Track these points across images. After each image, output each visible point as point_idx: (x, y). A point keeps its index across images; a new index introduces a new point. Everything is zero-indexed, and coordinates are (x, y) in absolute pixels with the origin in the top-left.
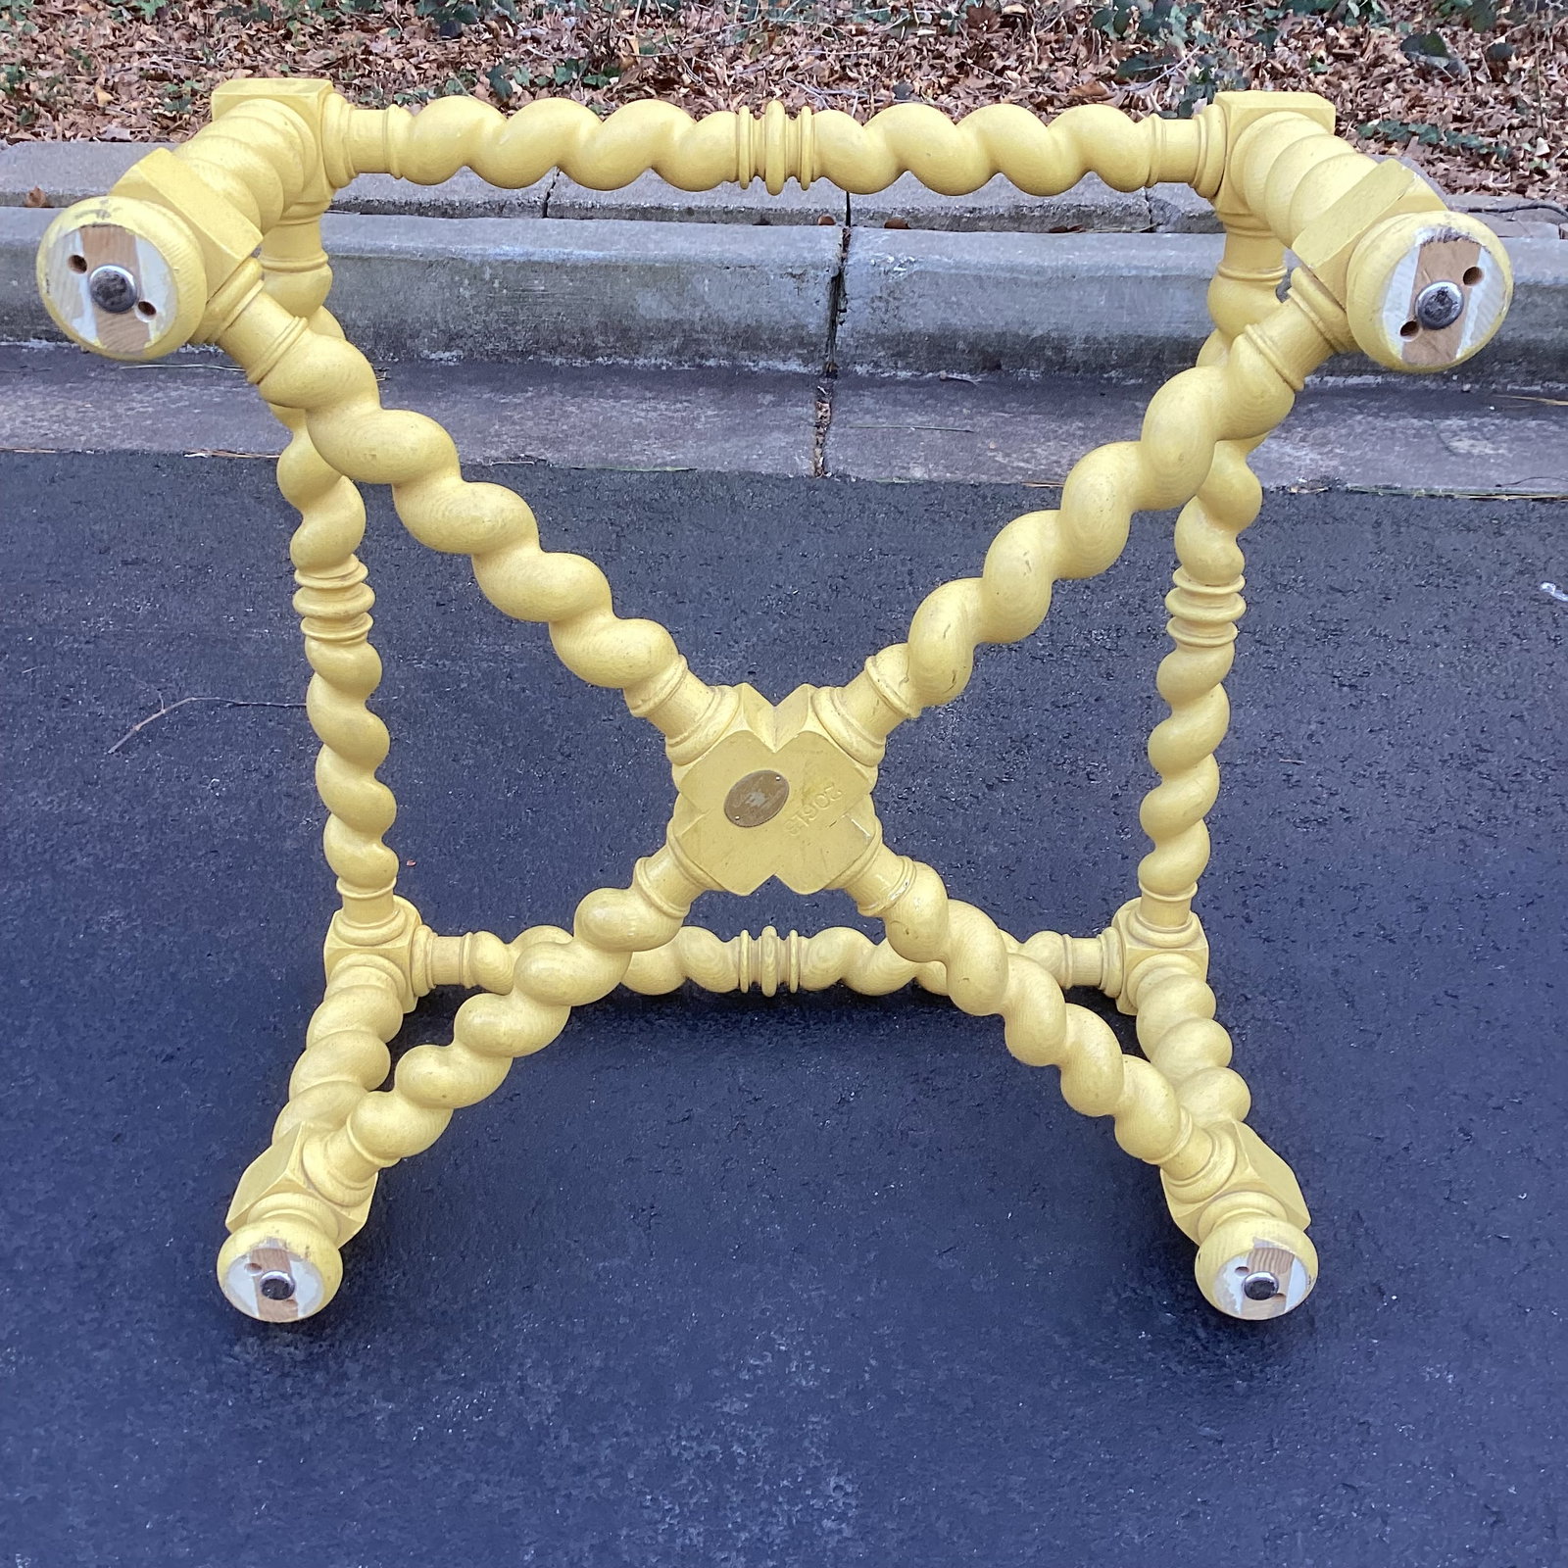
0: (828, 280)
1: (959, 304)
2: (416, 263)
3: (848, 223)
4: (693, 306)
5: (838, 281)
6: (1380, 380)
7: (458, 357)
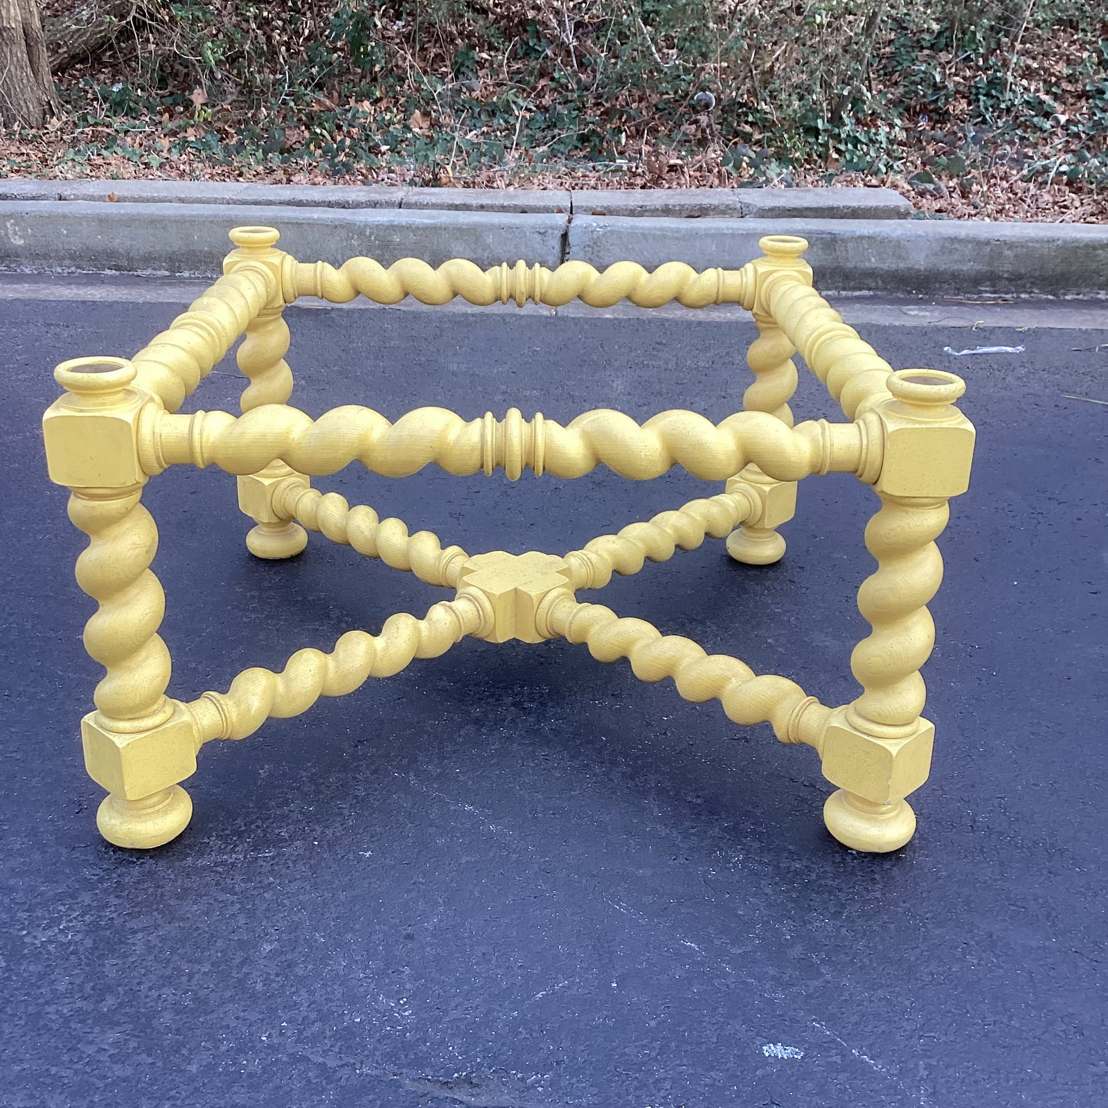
0: (559, 235)
1: (633, 249)
2: (328, 226)
3: (571, 213)
4: (483, 250)
5: (565, 236)
6: (871, 293)
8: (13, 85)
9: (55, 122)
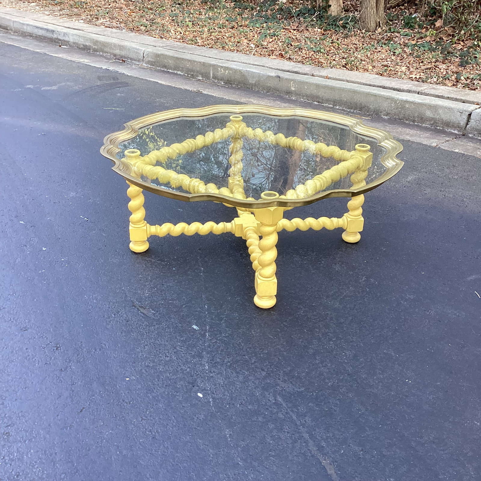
0: (468, 114)
2: (385, 98)
4: (437, 115)
5: (470, 115)
7: (388, 118)
8: (367, 14)
9: (379, 30)
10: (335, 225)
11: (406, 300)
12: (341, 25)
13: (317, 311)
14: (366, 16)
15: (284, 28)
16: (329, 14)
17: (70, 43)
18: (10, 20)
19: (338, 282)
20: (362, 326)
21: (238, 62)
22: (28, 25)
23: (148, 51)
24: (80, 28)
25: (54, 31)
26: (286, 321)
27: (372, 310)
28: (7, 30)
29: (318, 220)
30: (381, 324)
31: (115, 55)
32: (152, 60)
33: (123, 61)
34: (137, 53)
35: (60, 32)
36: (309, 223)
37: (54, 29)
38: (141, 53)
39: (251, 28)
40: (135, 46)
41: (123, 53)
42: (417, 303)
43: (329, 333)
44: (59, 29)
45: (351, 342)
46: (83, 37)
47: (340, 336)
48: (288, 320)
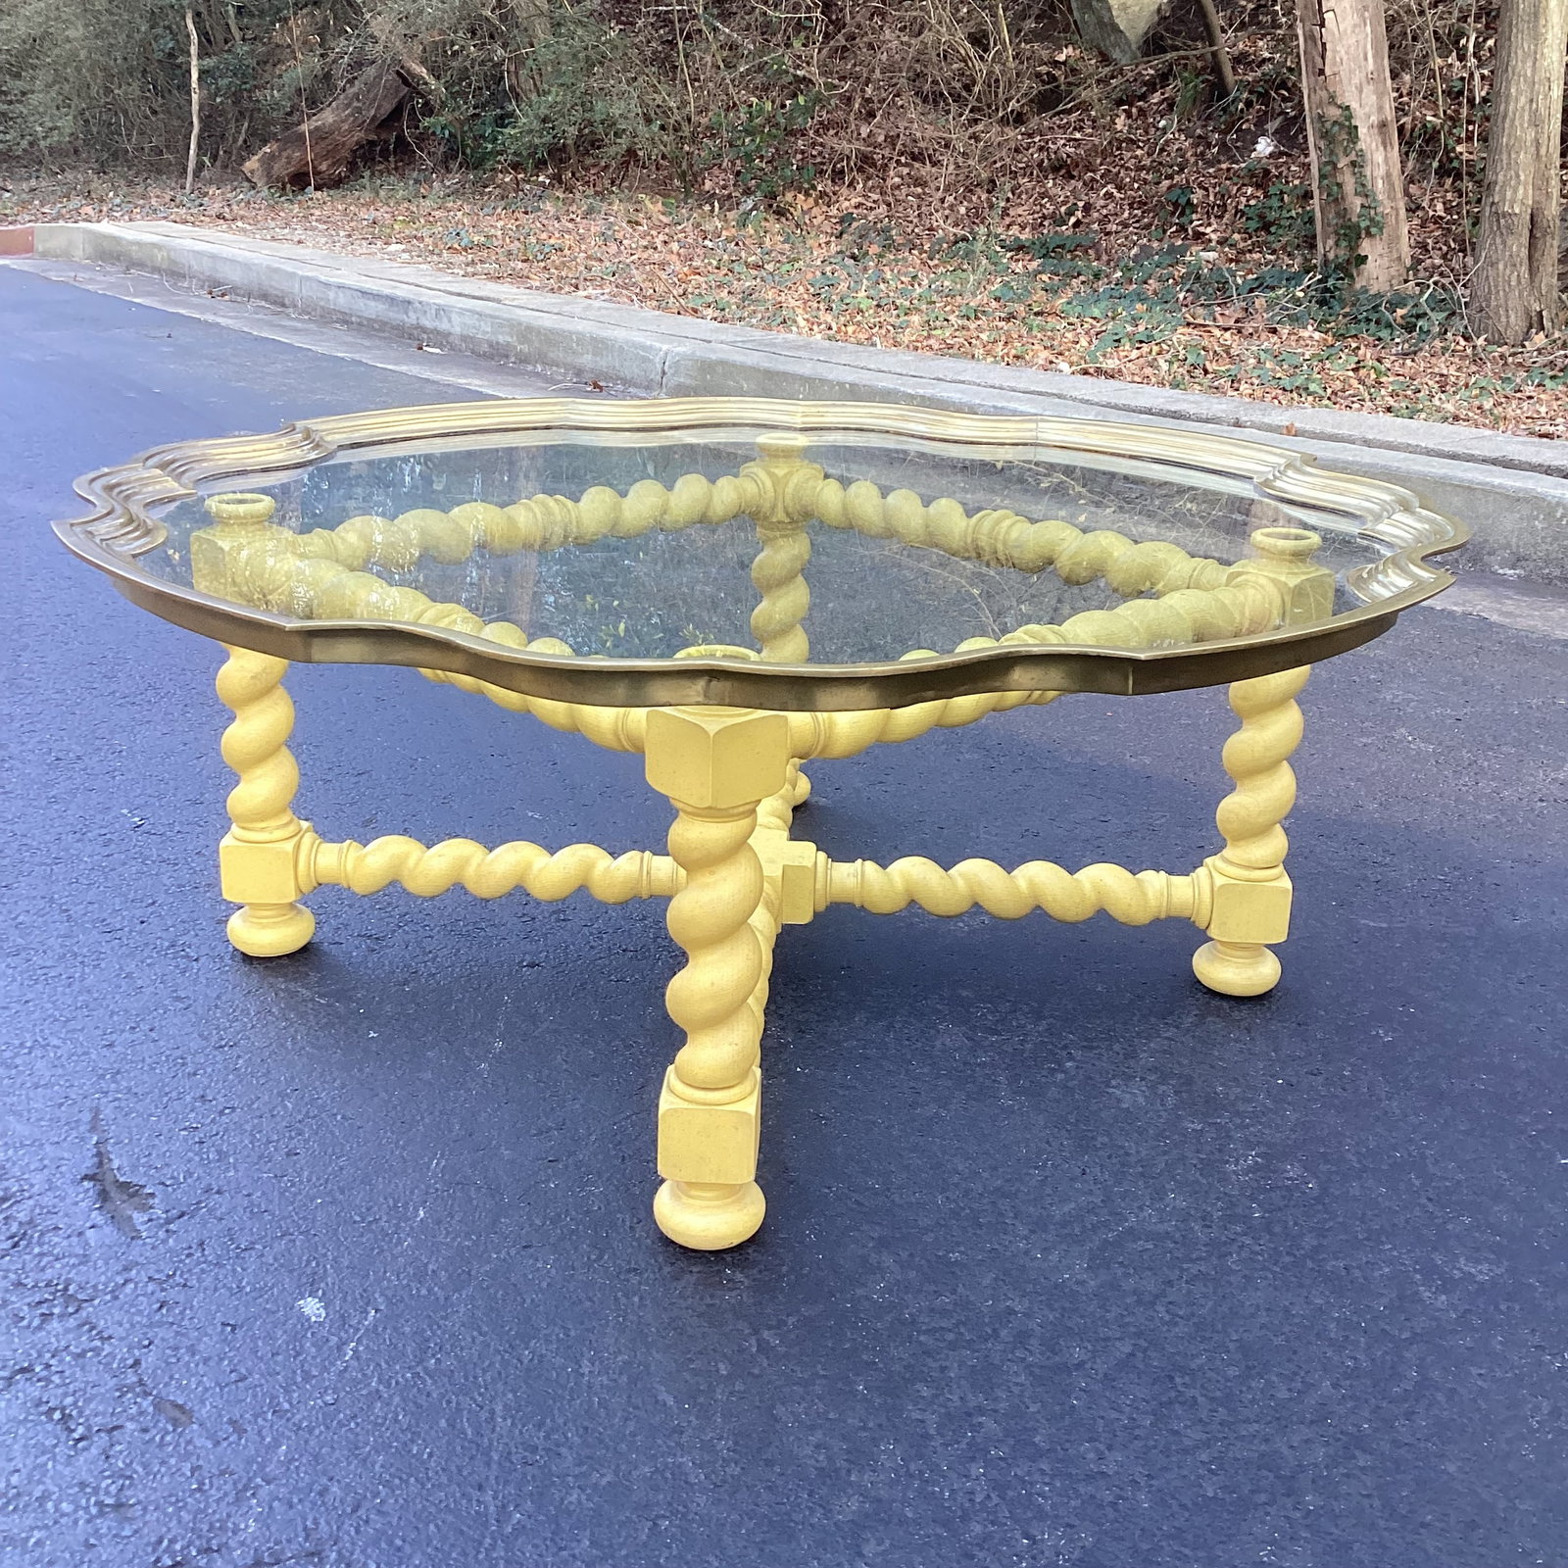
2: (1507, 497)
8: (1496, 286)
9: (1540, 339)
10: (1153, 903)
11: (1447, 1286)
12: (1399, 320)
13: (960, 1289)
14: (1490, 292)
15: (1188, 324)
16: (1358, 286)
17: (451, 339)
18: (293, 275)
19: (1114, 1161)
20: (1173, 1394)
21: (975, 384)
22: (340, 287)
23: (678, 354)
24: (492, 295)
25: (409, 302)
26: (782, 1323)
27: (1253, 1315)
28: (283, 305)
29: (1076, 876)
30: (1283, 1394)
31: (579, 372)
32: (688, 382)
33: (596, 385)
34: (645, 360)
35: (428, 304)
36: (1031, 883)
37: (411, 297)
38: (657, 360)
39: (1071, 320)
40: (642, 340)
41: (603, 363)
42: (1503, 1307)
43: (981, 1411)
44: (428, 297)
45: (1090, 1477)
46: (491, 316)
47: (1037, 1439)
48: (791, 1320)
